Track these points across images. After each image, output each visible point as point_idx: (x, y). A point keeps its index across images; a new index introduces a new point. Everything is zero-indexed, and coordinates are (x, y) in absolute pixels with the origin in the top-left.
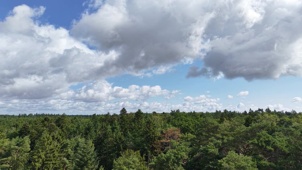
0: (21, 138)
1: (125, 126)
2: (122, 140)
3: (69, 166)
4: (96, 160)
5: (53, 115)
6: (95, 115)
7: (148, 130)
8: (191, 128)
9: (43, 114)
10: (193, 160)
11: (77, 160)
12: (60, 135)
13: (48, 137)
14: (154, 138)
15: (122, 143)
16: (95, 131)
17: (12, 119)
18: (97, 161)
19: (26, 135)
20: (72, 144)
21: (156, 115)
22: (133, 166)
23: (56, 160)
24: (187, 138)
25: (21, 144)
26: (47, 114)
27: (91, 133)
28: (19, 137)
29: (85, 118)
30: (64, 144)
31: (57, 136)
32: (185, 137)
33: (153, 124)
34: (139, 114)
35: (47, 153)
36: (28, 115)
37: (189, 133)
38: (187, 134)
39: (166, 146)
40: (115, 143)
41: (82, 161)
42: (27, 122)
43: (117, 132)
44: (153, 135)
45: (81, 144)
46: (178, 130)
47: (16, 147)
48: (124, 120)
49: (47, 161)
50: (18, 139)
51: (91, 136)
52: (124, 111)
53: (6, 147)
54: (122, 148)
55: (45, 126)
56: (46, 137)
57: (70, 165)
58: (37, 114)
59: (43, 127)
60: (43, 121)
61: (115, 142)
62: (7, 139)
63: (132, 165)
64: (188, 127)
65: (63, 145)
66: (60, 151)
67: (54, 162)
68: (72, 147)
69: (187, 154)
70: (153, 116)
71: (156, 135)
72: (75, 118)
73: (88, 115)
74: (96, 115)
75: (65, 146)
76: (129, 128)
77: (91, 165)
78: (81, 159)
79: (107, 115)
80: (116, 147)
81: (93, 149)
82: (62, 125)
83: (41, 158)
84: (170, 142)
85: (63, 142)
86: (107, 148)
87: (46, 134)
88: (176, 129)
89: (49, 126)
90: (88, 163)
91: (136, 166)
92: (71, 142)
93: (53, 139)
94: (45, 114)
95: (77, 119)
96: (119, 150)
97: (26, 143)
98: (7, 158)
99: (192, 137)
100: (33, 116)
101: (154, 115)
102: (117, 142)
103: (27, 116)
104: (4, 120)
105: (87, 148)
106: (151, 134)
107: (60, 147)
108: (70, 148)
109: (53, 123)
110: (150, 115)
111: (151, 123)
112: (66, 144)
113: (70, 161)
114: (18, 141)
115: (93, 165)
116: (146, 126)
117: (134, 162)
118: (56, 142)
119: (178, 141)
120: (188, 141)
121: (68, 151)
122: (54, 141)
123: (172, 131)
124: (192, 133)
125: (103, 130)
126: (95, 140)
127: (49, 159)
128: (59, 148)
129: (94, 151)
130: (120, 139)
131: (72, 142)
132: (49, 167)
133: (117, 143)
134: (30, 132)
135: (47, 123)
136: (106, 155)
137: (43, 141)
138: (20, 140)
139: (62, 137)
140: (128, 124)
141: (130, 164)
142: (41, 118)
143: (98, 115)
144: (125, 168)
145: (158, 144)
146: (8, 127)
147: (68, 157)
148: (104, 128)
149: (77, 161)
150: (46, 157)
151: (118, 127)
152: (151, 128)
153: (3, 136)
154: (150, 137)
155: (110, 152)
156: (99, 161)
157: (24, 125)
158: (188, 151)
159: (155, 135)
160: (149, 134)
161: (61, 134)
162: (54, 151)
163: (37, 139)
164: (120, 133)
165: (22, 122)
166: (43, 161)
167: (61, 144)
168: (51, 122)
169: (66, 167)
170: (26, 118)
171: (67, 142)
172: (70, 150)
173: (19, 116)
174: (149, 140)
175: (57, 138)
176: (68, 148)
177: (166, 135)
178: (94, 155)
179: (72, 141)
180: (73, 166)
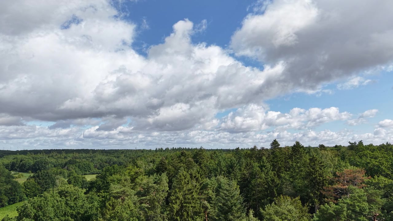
0: (158, 175)
1: (278, 164)
2: (276, 182)
3: (211, 212)
4: (242, 206)
5: (190, 149)
6: (238, 149)
7: (312, 170)
8: (384, 168)
9: (180, 148)
10: (391, 218)
11: (220, 204)
12: (199, 173)
13: (185, 175)
14: (323, 182)
15: (276, 186)
16: (240, 170)
17: (150, 153)
18: (245, 207)
19: (163, 172)
20: (213, 184)
21: (324, 150)
22: (289, 217)
23: (195, 203)
24: (378, 183)
25: (159, 182)
26: (183, 148)
27: (235, 172)
28: (157, 174)
29: (227, 153)
30: (204, 184)
31: (195, 174)
32: (374, 181)
33: (320, 162)
34: (297, 148)
35: (185, 194)
36: (164, 149)
37: (380, 176)
38: (377, 177)
39: (342, 194)
40: (266, 186)
41: (225, 207)
42: (163, 157)
43: (267, 172)
44: (321, 178)
45: (223, 185)
46: (360, 171)
47: (154, 185)
48: (276, 156)
49: (186, 203)
50: (156, 176)
51: (235, 175)
52: (275, 144)
53: (145, 185)
54: (276, 193)
55: (181, 162)
56: (183, 174)
57: (212, 210)
58: (173, 148)
59: (179, 162)
60: (180, 156)
61: (266, 184)
62: (146, 176)
63: (287, 215)
64: (379, 167)
65: (202, 185)
66: (200, 192)
67: (193, 205)
68: (213, 188)
69: (379, 208)
70: (319, 151)
71: (326, 177)
72: (215, 153)
73: (230, 149)
74: (240, 148)
75: (204, 187)
76: (284, 166)
77: (237, 212)
78: (224, 204)
79: (253, 150)
80: (268, 192)
81: (238, 192)
82: (200, 161)
83: (179, 199)
84: (348, 189)
85: (202, 182)
86: (256, 192)
87: (182, 172)
88: (358, 169)
89: (186, 162)
90: (232, 210)
91: (293, 217)
92: (211, 182)
93: (191, 177)
94: (182, 148)
95: (218, 154)
96: (273, 195)
97: (163, 181)
98: (145, 197)
99: (386, 182)
100: (170, 150)
101: (321, 150)
102: (269, 184)
103: (164, 151)
104: (142, 155)
105: (230, 191)
106: (316, 177)
107: (200, 187)
108: (211, 190)
109: (190, 159)
110: (315, 149)
111: (316, 160)
112: (206, 184)
113: (212, 205)
114: (156, 179)
115: (239, 213)
116: (310, 165)
117: (289, 211)
118: (194, 182)
119: (363, 188)
120: (379, 188)
121: (208, 193)
122: (192, 179)
123: (351, 173)
124: (386, 176)
125: (249, 168)
126: (241, 181)
127: (188, 201)
128: (198, 189)
129: (239, 194)
130: (273, 181)
131: (213, 182)
132: (188, 211)
133: (269, 186)
134: (167, 169)
135: (183, 159)
136: (256, 201)
137: (180, 180)
138: (157, 178)
139: (201, 176)
140: (282, 161)
141: (285, 214)
142: (178, 153)
143: (242, 149)
144: (276, 218)
145: (330, 191)
146: (145, 162)
147: (209, 199)
148: (250, 165)
149: (220, 206)
150: (185, 199)
151: (268, 165)
152: (317, 167)
153: (141, 172)
154: (317, 181)
155: (259, 197)
156: (246, 208)
157: (161, 161)
158: (381, 204)
159: (323, 178)
160: (314, 176)
161: (199, 171)
162: (192, 192)
163: (174, 177)
164: (271, 173)
165: (159, 157)
166: (182, 204)
167: (201, 184)
168: (188, 158)
169: (207, 212)
170: (163, 153)
171: (207, 182)
172: (210, 191)
173: (156, 151)
174: (315, 184)
175: (195, 177)
176: (209, 189)
177: (341, 178)
178: (240, 200)
179: (212, 180)
180: (215, 212)
